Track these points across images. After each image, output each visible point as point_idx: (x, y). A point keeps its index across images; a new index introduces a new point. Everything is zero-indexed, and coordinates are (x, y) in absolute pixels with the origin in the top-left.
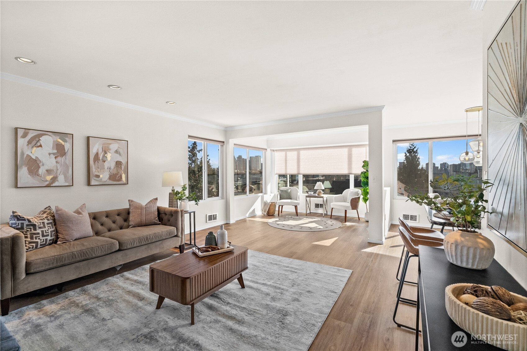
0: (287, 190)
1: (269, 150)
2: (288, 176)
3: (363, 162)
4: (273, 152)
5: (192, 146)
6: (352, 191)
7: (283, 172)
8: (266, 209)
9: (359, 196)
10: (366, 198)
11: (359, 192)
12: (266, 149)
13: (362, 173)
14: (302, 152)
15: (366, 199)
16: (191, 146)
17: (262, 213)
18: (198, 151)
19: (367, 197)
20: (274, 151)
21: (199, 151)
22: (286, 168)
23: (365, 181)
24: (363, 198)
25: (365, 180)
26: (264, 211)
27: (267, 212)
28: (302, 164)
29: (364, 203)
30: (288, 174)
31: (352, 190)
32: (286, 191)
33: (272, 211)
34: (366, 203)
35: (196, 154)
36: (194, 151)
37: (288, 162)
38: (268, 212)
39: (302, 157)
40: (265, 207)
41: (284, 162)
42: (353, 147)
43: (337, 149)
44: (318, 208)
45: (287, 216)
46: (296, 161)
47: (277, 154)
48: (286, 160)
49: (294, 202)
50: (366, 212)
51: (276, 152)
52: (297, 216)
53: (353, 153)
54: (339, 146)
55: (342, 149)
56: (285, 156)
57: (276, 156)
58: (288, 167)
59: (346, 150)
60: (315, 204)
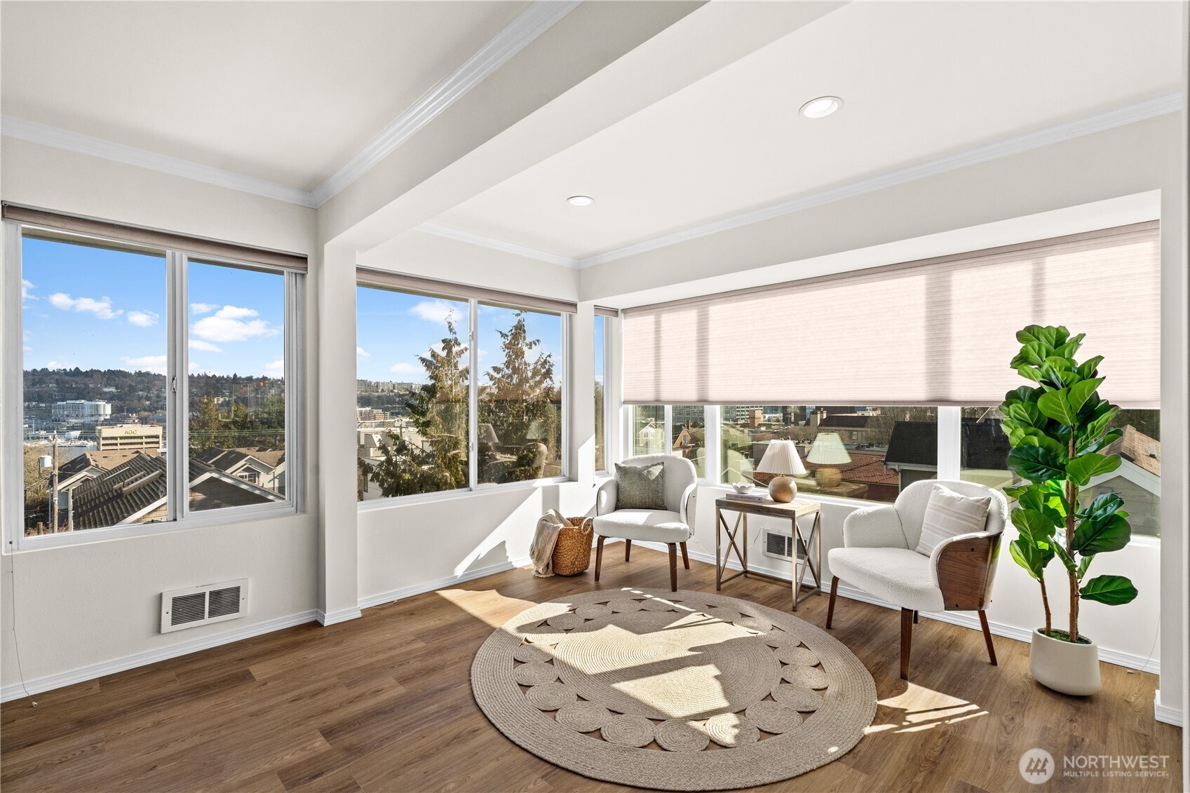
0: (647, 468)
1: (585, 310)
2: (668, 410)
3: (1020, 336)
4: (614, 318)
5: (513, 331)
6: (947, 492)
7: (648, 395)
8: (544, 549)
9: (993, 530)
10: (1043, 545)
11: (993, 506)
12: (574, 305)
13: (1012, 396)
14: (716, 311)
15: (1037, 551)
16: (510, 333)
18: (527, 345)
19: (1047, 541)
21: (530, 346)
22: (657, 381)
23: (1032, 447)
24: (1022, 543)
25: (1035, 441)
28: (714, 358)
29: (1024, 574)
30: (669, 402)
31: (954, 487)
32: (641, 474)
34: (1039, 574)
35: (523, 353)
36: (518, 344)
37: (664, 352)
39: (714, 332)
40: (541, 539)
41: (652, 352)
42: (954, 263)
43: (869, 285)
44: (782, 557)
45: (624, 589)
46: (693, 349)
47: (626, 326)
48: (658, 348)
49: (658, 525)
50: (1044, 626)
51: (625, 318)
52: (674, 589)
53: (953, 297)
54: (879, 270)
55: (896, 281)
56: (653, 330)
57: (623, 333)
58: (665, 376)
59: (917, 283)
60: (769, 535)
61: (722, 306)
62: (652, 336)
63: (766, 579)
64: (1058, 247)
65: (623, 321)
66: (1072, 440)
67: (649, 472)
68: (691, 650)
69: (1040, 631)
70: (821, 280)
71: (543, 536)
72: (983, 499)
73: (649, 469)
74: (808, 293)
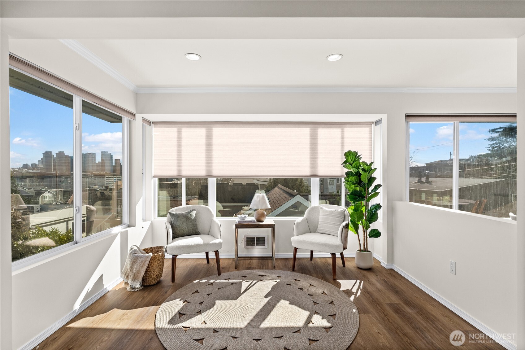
0: (189, 212)
2: (183, 182)
7: (170, 172)
8: (138, 272)
12: (134, 115)
14: (217, 131)
17: (126, 283)
20: (150, 125)
22: (179, 165)
24: (353, 223)
25: (358, 189)
26: (131, 277)
27: (141, 279)
28: (216, 154)
30: (184, 177)
32: (186, 217)
33: (154, 275)
34: (358, 232)
37: (184, 149)
38: (143, 279)
39: (216, 141)
40: (135, 266)
41: (175, 149)
42: (319, 125)
43: (290, 128)
44: (254, 247)
45: (195, 282)
46: (203, 149)
47: (156, 131)
48: (179, 146)
49: (211, 242)
50: (359, 249)
51: (154, 127)
52: (219, 274)
53: (319, 138)
54: (294, 123)
55: (300, 128)
56: (176, 136)
57: (153, 136)
58: (184, 162)
59: (307, 130)
60: (247, 238)
61: (221, 128)
62: (175, 140)
63: (247, 259)
64: (348, 125)
65: (153, 128)
66: (367, 188)
67: (190, 215)
68: (266, 297)
69: (359, 251)
70: (271, 123)
71: (137, 263)
72: (343, 210)
73: (191, 213)
74: (265, 128)
